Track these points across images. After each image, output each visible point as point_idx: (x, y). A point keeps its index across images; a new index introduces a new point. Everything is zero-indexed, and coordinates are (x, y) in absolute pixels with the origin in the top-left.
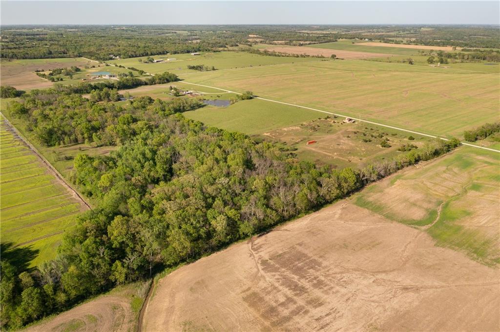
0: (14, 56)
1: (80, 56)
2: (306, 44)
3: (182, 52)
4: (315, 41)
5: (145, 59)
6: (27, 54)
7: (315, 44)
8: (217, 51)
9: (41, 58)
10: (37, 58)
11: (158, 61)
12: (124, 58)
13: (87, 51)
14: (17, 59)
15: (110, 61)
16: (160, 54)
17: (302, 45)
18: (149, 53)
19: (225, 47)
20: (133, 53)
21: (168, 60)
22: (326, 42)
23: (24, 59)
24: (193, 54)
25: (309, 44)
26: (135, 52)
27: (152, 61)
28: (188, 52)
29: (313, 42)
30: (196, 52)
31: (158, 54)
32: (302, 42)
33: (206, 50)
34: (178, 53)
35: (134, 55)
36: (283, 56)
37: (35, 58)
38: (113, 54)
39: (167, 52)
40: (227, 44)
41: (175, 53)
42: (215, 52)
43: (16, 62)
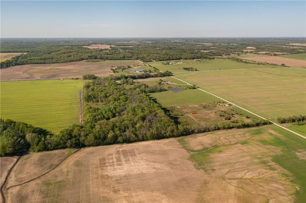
0: (107, 59)
1: (137, 59)
2: (280, 55)
3: (190, 59)
4: (289, 52)
5: (165, 62)
6: (113, 57)
7: (287, 54)
8: (211, 59)
9: (119, 60)
10: (117, 60)
11: (172, 64)
12: (157, 61)
13: (141, 56)
14: (108, 60)
15: (150, 62)
16: (177, 59)
17: (277, 55)
18: (171, 59)
19: (221, 55)
20: (162, 59)
21: (178, 63)
22: (296, 53)
23: (111, 60)
24: (195, 60)
25: (283, 54)
26: (164, 58)
27: (168, 64)
28: (194, 59)
29: (286, 53)
30: (198, 59)
31: (176, 60)
32: (277, 53)
33: (205, 58)
34: (188, 59)
35: (163, 60)
36: (251, 63)
37: (116, 60)
38: (152, 59)
39: (181, 59)
40: (223, 54)
41: (186, 59)
42: (210, 59)
43: (107, 61)
